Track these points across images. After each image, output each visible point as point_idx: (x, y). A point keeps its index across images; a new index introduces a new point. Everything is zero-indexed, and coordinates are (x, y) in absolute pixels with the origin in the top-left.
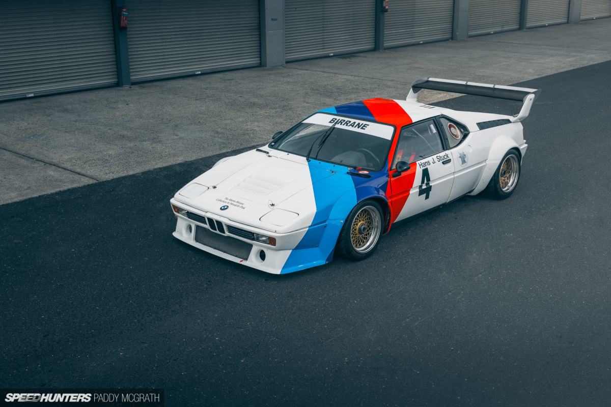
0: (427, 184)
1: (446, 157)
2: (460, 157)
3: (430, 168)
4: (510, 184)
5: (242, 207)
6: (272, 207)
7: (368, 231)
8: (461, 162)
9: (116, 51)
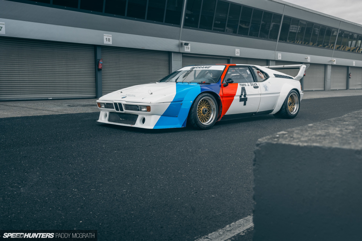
0: (245, 96)
1: (255, 85)
2: (264, 87)
3: (246, 88)
4: (294, 111)
5: (134, 96)
6: (152, 95)
7: (209, 111)
8: (265, 90)
9: (96, 81)
